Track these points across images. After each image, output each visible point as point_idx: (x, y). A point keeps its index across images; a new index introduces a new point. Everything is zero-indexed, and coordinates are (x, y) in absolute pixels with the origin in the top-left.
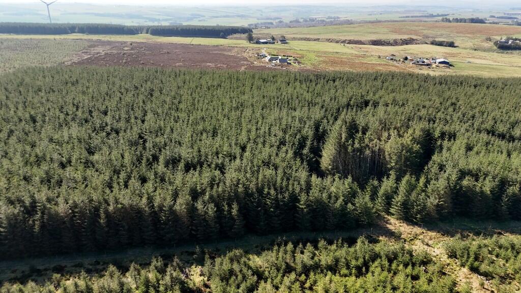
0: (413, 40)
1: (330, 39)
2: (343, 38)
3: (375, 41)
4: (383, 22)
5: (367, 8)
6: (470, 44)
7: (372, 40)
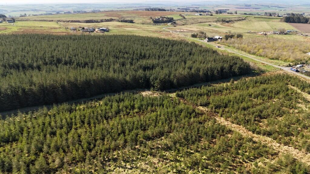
0: (113, 19)
1: (60, 20)
2: (68, 19)
3: (88, 21)
4: (114, 11)
5: (120, 5)
6: (141, 21)
7: (87, 20)
